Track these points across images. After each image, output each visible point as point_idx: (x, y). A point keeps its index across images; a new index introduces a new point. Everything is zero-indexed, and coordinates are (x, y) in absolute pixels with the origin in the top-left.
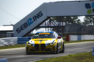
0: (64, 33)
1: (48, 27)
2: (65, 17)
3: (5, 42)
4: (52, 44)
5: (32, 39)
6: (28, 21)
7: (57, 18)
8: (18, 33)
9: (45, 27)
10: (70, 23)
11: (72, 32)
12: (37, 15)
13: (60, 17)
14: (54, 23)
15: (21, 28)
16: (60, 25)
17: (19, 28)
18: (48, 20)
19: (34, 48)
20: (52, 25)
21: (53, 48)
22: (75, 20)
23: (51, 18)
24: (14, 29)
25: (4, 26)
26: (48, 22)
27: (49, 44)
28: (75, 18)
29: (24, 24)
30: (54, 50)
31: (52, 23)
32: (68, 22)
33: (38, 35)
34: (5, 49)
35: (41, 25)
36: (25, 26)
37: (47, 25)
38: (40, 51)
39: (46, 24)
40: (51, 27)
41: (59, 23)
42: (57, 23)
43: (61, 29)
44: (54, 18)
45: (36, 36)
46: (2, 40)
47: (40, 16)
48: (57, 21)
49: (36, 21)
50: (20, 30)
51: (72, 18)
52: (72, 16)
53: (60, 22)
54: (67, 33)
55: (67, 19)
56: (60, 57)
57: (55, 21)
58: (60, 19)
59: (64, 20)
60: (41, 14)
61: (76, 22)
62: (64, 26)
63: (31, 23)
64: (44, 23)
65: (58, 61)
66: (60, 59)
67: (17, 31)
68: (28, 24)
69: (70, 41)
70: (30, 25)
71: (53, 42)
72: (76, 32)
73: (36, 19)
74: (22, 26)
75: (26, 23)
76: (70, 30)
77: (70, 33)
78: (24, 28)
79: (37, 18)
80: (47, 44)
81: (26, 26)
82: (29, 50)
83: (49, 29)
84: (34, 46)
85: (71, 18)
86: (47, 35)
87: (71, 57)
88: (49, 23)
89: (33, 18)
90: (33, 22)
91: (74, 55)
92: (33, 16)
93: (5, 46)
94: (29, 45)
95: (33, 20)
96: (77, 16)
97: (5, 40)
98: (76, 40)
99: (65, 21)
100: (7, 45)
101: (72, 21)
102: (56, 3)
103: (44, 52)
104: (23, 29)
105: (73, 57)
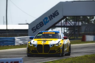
0: (80, 33)
1: (64, 26)
2: (81, 17)
3: (20, 41)
4: (57, 45)
5: (35, 38)
6: (44, 20)
7: (73, 17)
8: (34, 32)
9: (61, 27)
10: (87, 23)
11: (88, 32)
12: (53, 14)
13: (77, 16)
14: (70, 23)
15: (37, 27)
16: (76, 25)
17: (34, 27)
18: (65, 20)
19: (36, 50)
20: (68, 25)
21: (59, 49)
22: (91, 20)
23: (67, 17)
24: (29, 28)
25: (19, 24)
26: (64, 21)
27: (54, 45)
28: (91, 18)
29: (40, 23)
30: (59, 52)
31: (68, 22)
32: (84, 22)
33: (41, 35)
34: (20, 48)
35: (57, 25)
36: (40, 25)
37: (63, 25)
38: (43, 53)
39: (61, 24)
40: (67, 27)
41: (75, 23)
42: (73, 23)
43: (77, 28)
44: (70, 18)
45: (39, 35)
46: (17, 38)
47: (56, 15)
48: (73, 20)
49: (52, 20)
50: (35, 29)
51: (89, 18)
52: (89, 16)
53: (76, 21)
54: (83, 33)
55: (83, 19)
56: (76, 57)
57: (71, 21)
58: (76, 18)
59: (80, 19)
60: (57, 13)
61: (93, 22)
62: (80, 26)
63: (47, 22)
64: (60, 23)
65: (74, 61)
66: (76, 60)
67: (32, 30)
68: (43, 23)
69: (86, 41)
70: (45, 24)
71: (59, 42)
72: (93, 33)
73: (52, 19)
74: (38, 25)
75: (42, 22)
76: (86, 30)
77: (86, 33)
78: (40, 27)
79: (53, 17)
80: (52, 45)
81: (42, 25)
82: (31, 51)
83: (65, 28)
84: (36, 47)
85: (87, 18)
86: (52, 35)
87: (87, 58)
88: (65, 23)
89: (49, 17)
90: (49, 21)
91: (90, 56)
92: (49, 15)
93: (20, 45)
94: (31, 45)
95: (49, 19)
96: (93, 16)
97: (21, 39)
98: (92, 40)
99: (82, 21)
100: (22, 44)
101: (88, 21)
102: (72, 2)
103: (47, 53)
104: (38, 28)
105: (89, 58)
